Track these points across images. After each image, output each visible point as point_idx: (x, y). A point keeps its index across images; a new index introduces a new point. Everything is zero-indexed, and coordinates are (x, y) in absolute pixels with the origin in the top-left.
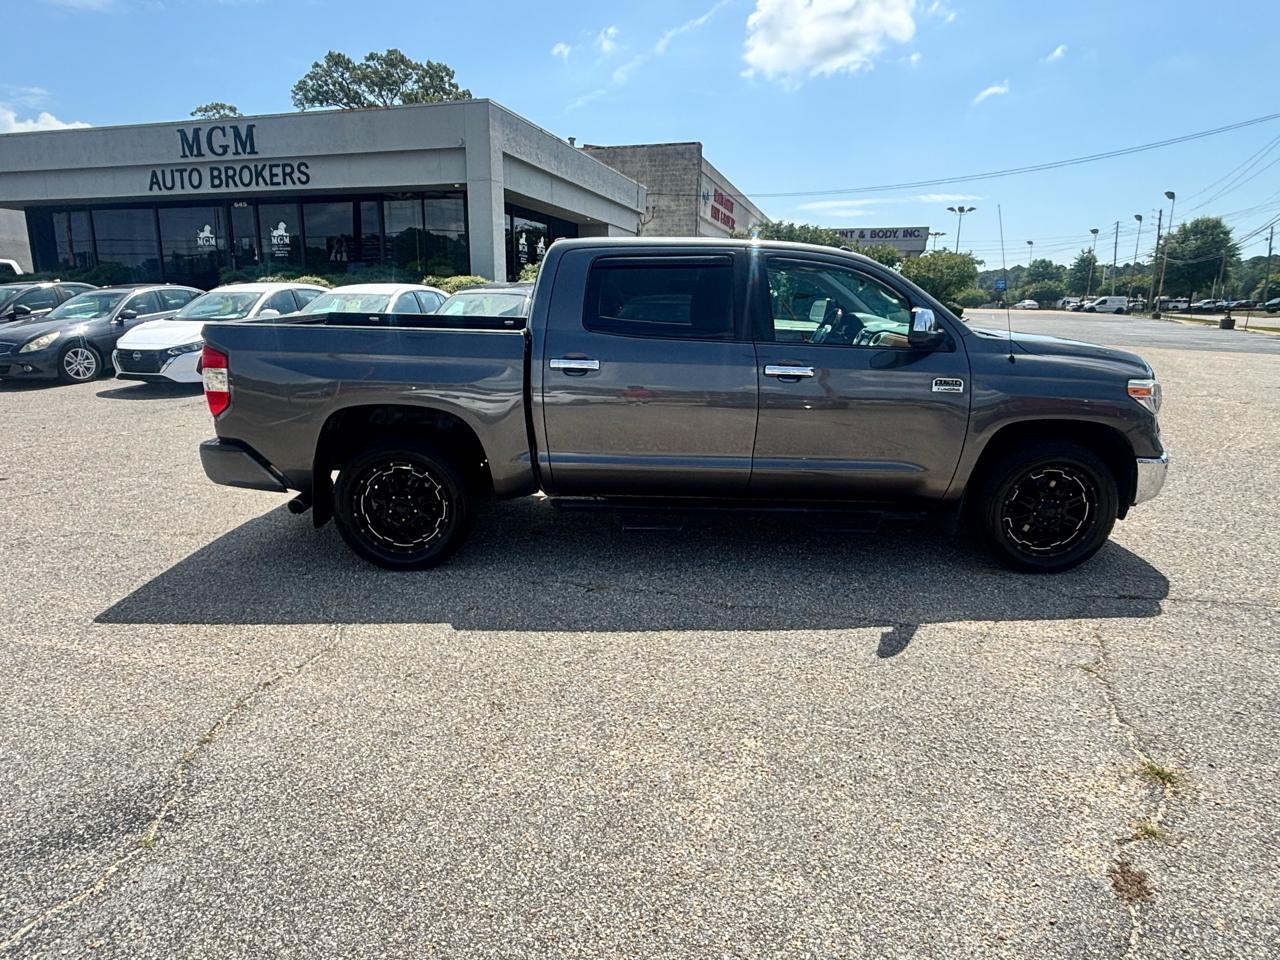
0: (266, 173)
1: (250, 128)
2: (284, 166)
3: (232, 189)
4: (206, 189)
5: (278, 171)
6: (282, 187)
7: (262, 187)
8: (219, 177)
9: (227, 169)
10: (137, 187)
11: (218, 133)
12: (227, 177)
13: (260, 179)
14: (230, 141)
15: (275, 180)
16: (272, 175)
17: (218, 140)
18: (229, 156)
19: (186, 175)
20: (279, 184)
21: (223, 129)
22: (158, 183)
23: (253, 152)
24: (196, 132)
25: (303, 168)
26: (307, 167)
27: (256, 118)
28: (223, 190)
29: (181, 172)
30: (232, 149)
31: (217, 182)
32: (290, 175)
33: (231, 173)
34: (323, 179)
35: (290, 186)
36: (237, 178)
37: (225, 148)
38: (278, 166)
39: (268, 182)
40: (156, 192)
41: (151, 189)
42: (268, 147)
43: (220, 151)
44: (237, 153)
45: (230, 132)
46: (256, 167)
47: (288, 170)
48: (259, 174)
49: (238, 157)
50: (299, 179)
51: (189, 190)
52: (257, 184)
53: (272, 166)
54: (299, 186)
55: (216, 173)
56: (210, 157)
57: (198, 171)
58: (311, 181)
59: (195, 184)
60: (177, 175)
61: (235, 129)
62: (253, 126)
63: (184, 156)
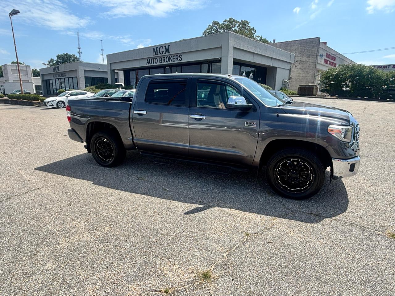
0: (172, 59)
1: (169, 46)
2: (176, 56)
3: (164, 63)
4: (158, 64)
5: (175, 57)
6: (175, 62)
7: (171, 62)
8: (161, 60)
9: (163, 58)
10: (144, 64)
11: (161, 48)
14: (164, 50)
15: (174, 60)
16: (173, 59)
17: (162, 50)
18: (164, 54)
19: (154, 60)
20: (175, 61)
21: (163, 47)
22: (148, 62)
24: (157, 48)
25: (180, 56)
26: (181, 56)
27: (170, 43)
28: (162, 63)
29: (153, 59)
30: (164, 53)
31: (161, 61)
33: (164, 59)
34: (186, 59)
35: (177, 62)
36: (165, 60)
37: (163, 52)
41: (147, 64)
42: (172, 51)
43: (161, 53)
45: (164, 48)
46: (170, 57)
47: (177, 57)
48: (170, 59)
50: (179, 59)
51: (155, 64)
52: (170, 61)
53: (173, 56)
54: (179, 62)
55: (161, 59)
56: (159, 55)
57: (157, 59)
58: (182, 60)
59: (156, 62)
60: (152, 60)
61: (165, 47)
62: (169, 45)
63: (154, 55)
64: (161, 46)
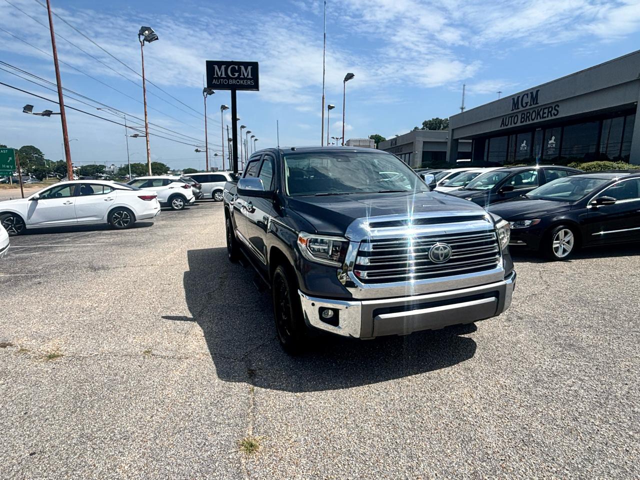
0: (541, 113)
1: (537, 91)
2: (549, 108)
3: (528, 123)
4: (519, 124)
5: (546, 111)
6: (547, 119)
7: (539, 120)
8: (524, 118)
9: (527, 113)
10: (496, 127)
11: (526, 96)
12: (527, 117)
13: (539, 117)
14: (529, 100)
15: (545, 115)
16: (544, 113)
17: (526, 100)
18: (528, 107)
19: (513, 118)
20: (545, 117)
21: (527, 95)
22: (503, 124)
23: (537, 103)
24: (518, 97)
25: (557, 108)
26: (558, 107)
27: (540, 86)
28: (525, 123)
30: (529, 104)
31: (523, 120)
32: (551, 112)
33: (528, 115)
34: (565, 112)
35: (550, 118)
36: (530, 117)
37: (527, 103)
38: (547, 108)
39: (541, 116)
40: (503, 128)
41: (501, 127)
42: (542, 101)
43: (524, 105)
44: (531, 105)
45: (530, 95)
46: (538, 110)
47: (550, 109)
48: (539, 114)
49: (531, 107)
50: (554, 113)
51: (513, 125)
52: (537, 119)
53: (544, 109)
54: (554, 117)
55: (523, 116)
56: (521, 109)
57: (517, 116)
58: (559, 114)
59: (515, 122)
60: (510, 118)
61: (532, 93)
62: (539, 90)
63: (513, 110)
64: (525, 94)
